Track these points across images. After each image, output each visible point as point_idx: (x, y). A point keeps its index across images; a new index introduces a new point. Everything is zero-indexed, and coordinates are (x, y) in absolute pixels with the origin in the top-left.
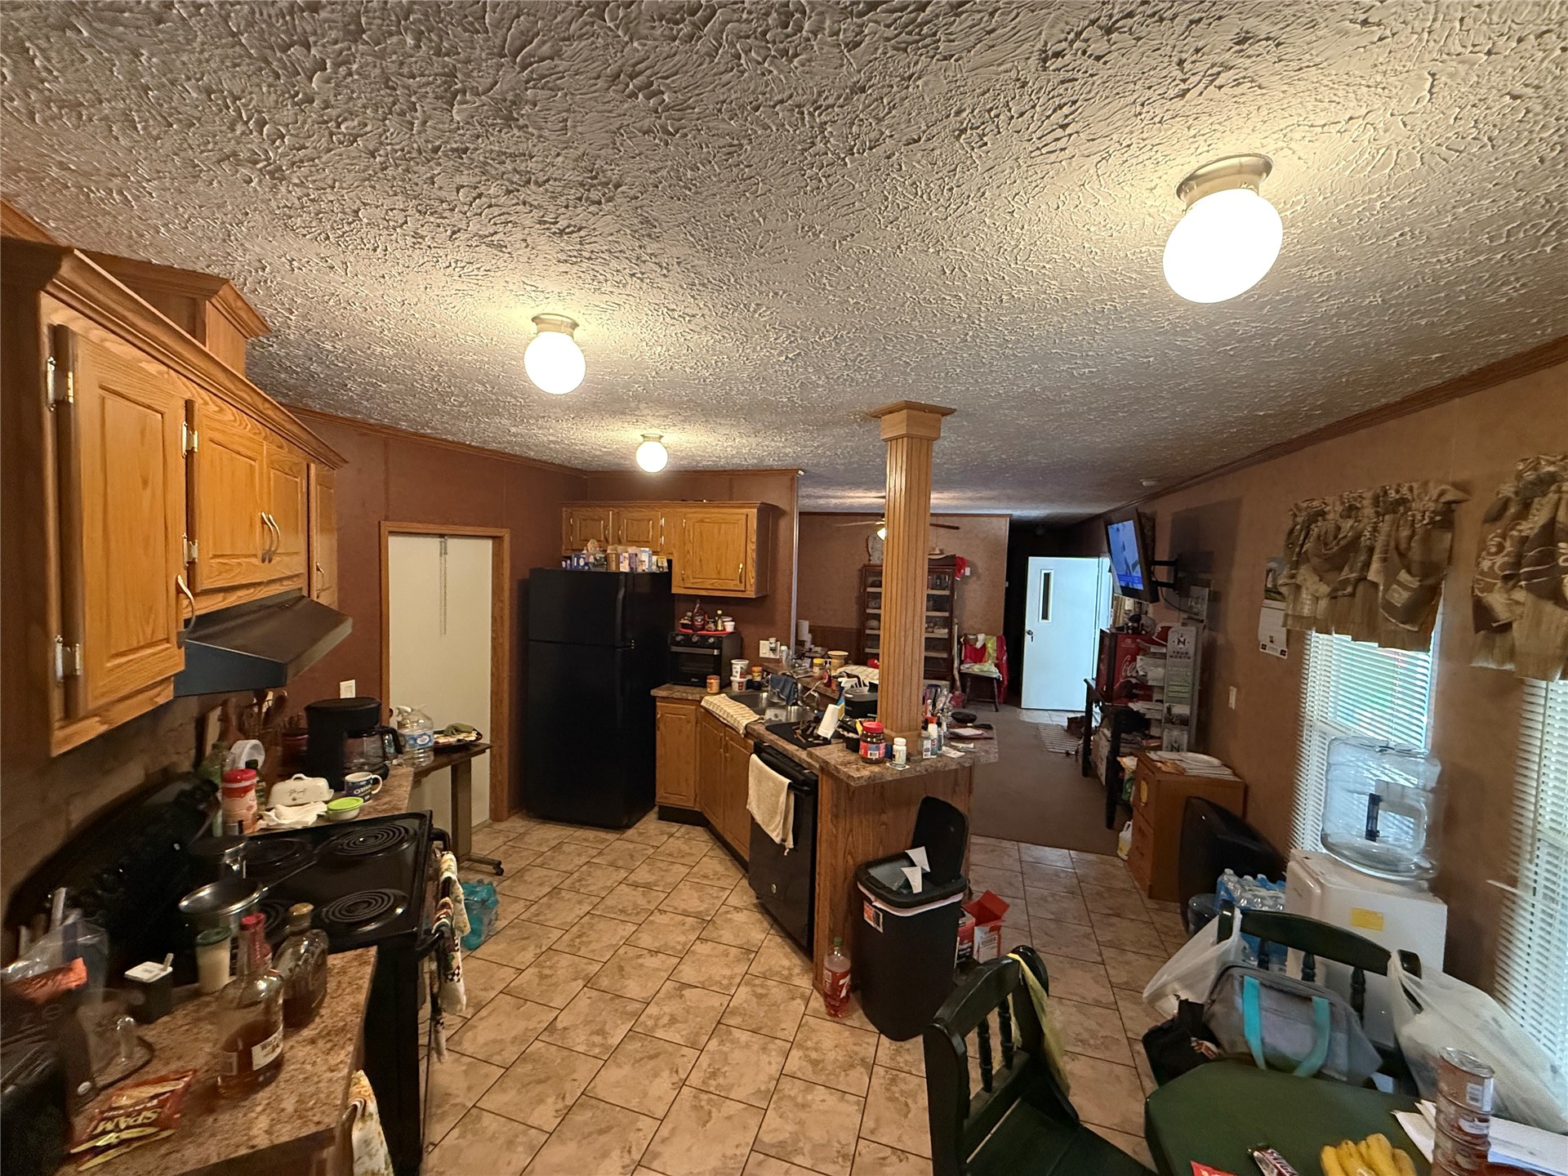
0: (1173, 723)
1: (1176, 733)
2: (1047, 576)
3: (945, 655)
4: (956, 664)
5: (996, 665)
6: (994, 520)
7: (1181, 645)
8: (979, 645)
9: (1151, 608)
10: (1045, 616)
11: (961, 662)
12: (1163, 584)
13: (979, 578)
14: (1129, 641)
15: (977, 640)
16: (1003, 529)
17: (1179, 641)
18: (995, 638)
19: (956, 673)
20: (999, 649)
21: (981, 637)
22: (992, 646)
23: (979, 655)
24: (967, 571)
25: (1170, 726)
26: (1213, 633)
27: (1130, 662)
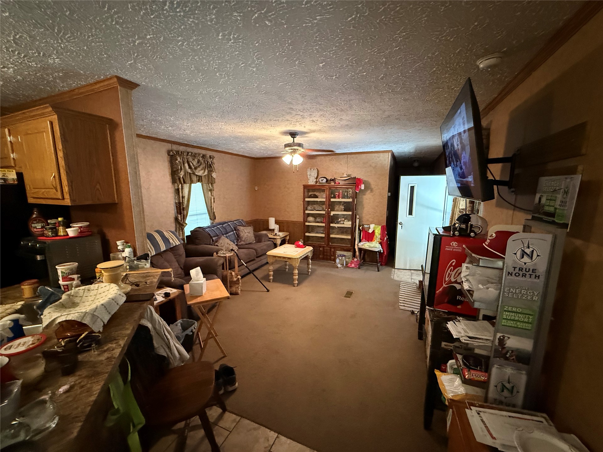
0: (507, 359)
1: (509, 371)
2: (412, 188)
3: (350, 237)
4: (356, 243)
5: (380, 243)
6: (381, 154)
7: (526, 259)
8: (370, 231)
9: (482, 207)
10: (411, 213)
11: (360, 241)
12: (499, 183)
13: (372, 191)
14: (454, 244)
15: (369, 228)
16: (387, 161)
17: (524, 253)
18: (380, 227)
19: (356, 247)
20: (382, 234)
21: (372, 226)
22: (378, 232)
23: (370, 237)
24: (363, 187)
25: (502, 361)
26: (578, 242)
27: (455, 267)
